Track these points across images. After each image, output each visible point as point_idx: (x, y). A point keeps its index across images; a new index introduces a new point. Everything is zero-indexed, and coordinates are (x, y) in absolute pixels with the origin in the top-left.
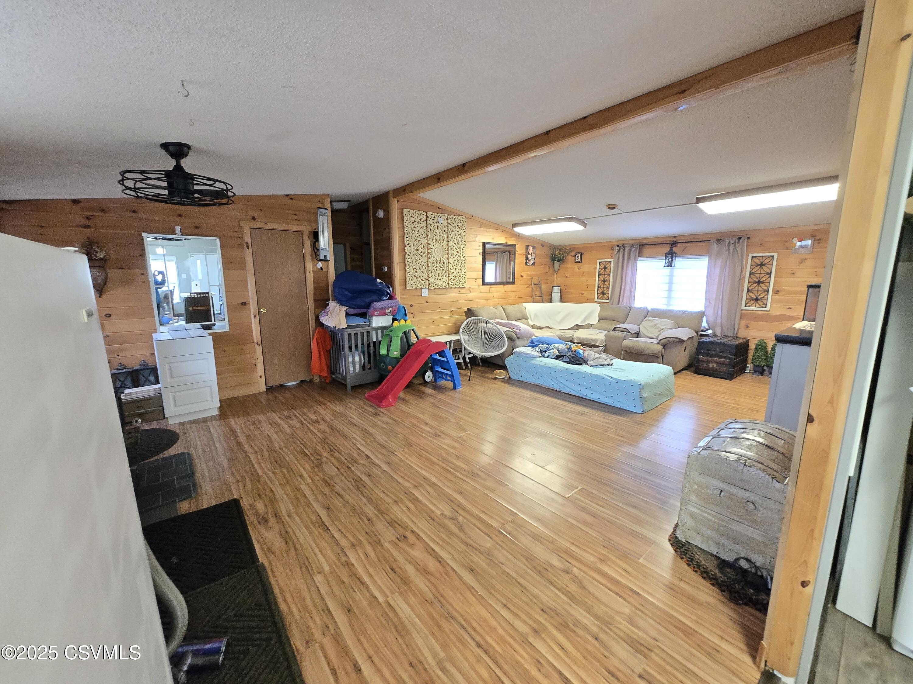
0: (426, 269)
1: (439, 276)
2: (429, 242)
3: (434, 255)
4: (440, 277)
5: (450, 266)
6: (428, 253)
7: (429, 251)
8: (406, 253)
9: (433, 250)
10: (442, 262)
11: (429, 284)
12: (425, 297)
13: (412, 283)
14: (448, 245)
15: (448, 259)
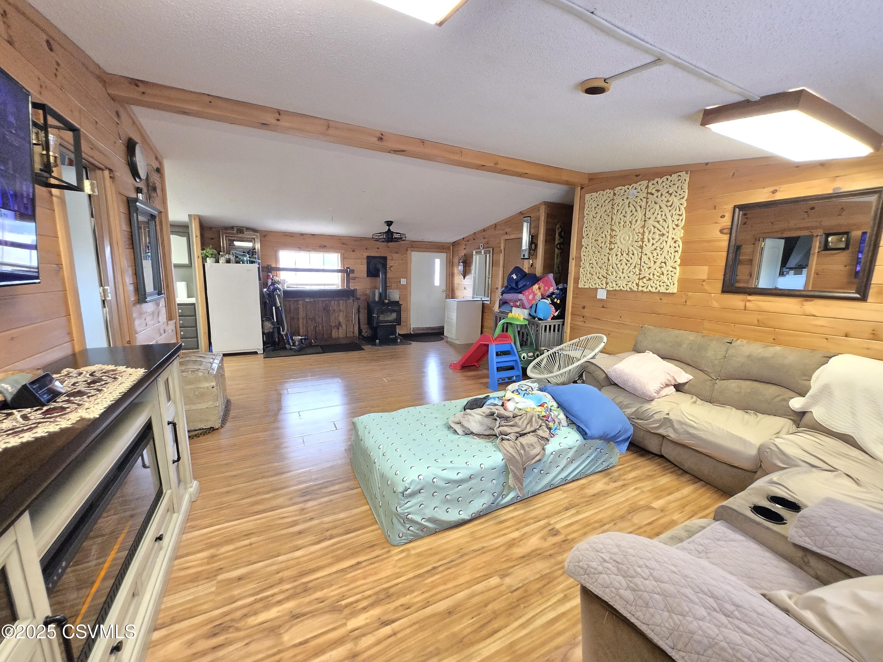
0: (606, 264)
1: (623, 273)
2: (613, 228)
3: (619, 244)
4: (624, 275)
5: (645, 258)
6: (611, 243)
7: (613, 240)
8: (583, 246)
9: (618, 237)
10: (631, 252)
11: (607, 284)
12: (602, 300)
13: (586, 280)
14: (644, 227)
15: (641, 247)
